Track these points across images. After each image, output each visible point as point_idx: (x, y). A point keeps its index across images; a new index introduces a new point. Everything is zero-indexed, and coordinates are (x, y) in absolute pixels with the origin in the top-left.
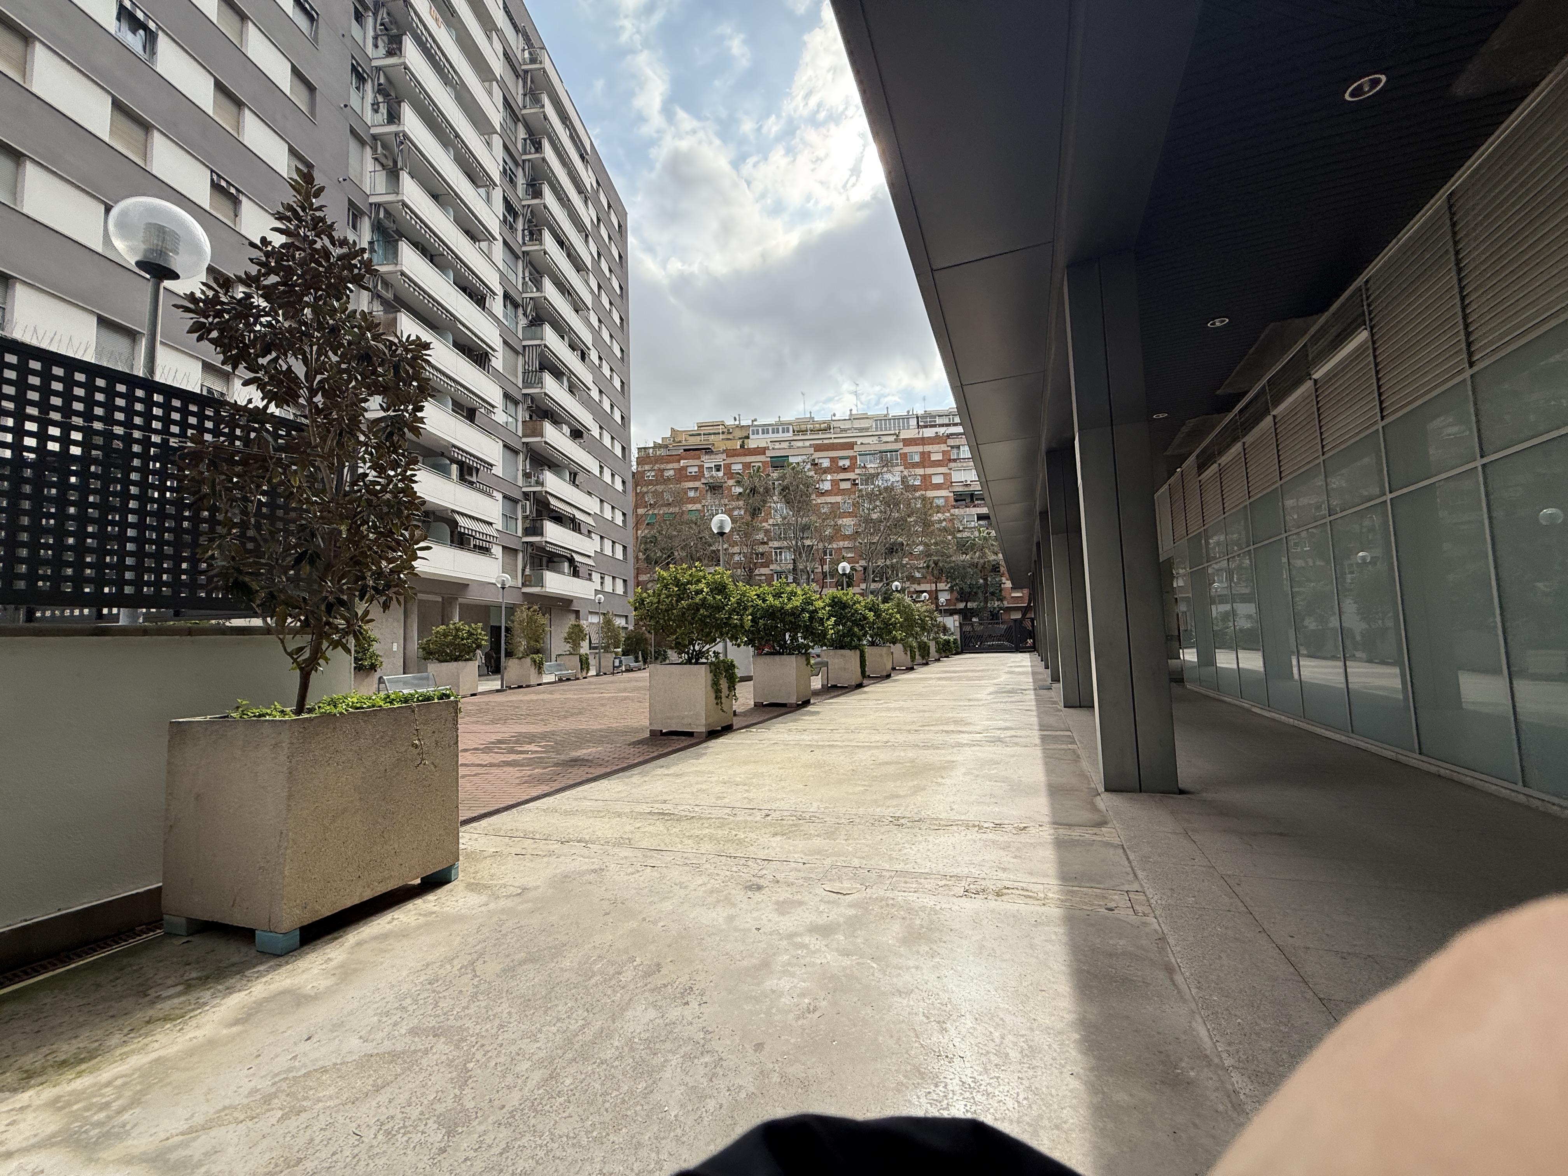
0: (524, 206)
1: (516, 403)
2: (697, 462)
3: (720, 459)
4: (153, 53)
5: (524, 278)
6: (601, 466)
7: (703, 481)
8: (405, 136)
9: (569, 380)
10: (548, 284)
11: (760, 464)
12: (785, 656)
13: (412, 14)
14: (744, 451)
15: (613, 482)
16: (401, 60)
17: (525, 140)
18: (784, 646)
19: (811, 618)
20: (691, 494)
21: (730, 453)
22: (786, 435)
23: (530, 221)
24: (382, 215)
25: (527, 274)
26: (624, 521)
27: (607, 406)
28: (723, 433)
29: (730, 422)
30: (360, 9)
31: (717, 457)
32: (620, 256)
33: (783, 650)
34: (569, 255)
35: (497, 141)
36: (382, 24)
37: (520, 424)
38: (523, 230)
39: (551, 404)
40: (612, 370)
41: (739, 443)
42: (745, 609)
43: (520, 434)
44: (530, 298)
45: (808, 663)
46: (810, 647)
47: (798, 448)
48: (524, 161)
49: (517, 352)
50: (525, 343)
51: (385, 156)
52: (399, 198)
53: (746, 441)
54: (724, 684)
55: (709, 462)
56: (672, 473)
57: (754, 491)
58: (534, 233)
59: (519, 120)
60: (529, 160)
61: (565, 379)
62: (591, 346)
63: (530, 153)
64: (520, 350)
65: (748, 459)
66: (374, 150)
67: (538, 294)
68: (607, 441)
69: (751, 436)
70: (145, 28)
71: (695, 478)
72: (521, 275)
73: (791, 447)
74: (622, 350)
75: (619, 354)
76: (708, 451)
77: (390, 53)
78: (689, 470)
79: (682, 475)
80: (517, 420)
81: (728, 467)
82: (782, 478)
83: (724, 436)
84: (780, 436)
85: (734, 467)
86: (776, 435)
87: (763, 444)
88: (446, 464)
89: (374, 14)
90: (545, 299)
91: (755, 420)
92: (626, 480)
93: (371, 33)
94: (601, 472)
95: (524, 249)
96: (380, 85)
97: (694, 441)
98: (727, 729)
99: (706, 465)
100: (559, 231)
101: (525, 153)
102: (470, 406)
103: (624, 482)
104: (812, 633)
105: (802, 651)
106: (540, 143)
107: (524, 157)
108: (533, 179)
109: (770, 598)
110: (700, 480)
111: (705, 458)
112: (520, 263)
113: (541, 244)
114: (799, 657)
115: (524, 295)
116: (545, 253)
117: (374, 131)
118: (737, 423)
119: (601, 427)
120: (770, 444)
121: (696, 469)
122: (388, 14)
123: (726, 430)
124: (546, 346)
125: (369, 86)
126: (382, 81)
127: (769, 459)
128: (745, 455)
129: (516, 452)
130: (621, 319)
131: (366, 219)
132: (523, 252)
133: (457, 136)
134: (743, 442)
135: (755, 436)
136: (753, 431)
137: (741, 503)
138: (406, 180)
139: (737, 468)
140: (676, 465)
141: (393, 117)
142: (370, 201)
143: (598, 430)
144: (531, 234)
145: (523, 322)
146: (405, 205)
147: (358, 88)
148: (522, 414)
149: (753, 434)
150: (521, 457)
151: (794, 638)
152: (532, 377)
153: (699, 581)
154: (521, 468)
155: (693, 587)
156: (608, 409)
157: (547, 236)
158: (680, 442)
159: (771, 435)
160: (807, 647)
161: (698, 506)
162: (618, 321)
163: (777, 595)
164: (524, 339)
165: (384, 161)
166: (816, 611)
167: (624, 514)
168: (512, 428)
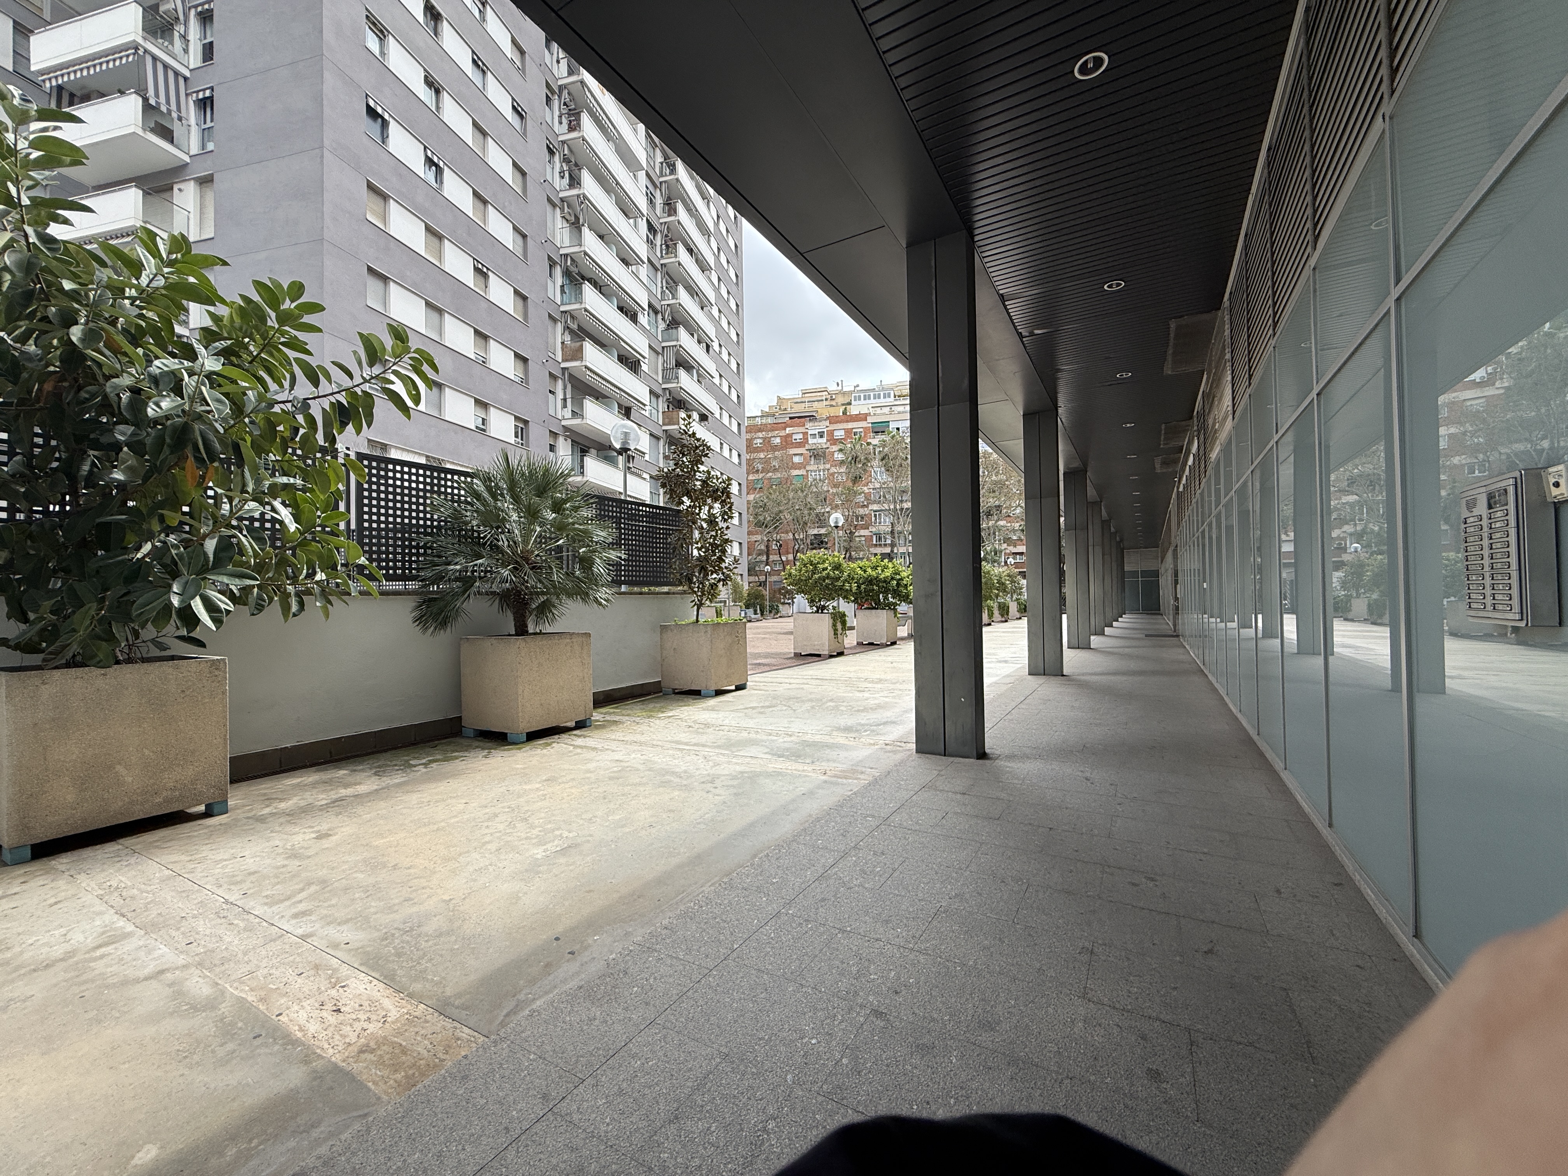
0: (661, 224)
1: (657, 396)
2: (802, 430)
3: (823, 426)
4: (442, 182)
5: (662, 288)
6: (721, 444)
7: (807, 447)
8: (585, 197)
9: (697, 372)
10: (682, 292)
11: (861, 430)
12: (879, 611)
13: (587, 92)
14: (847, 417)
15: (731, 456)
16: (581, 134)
17: (662, 163)
18: (878, 603)
19: (898, 585)
20: (796, 459)
21: (833, 420)
22: (887, 400)
23: (666, 236)
24: (569, 263)
25: (664, 284)
26: (740, 490)
27: (725, 389)
28: (826, 399)
29: (833, 387)
30: (550, 95)
31: (820, 424)
32: (736, 246)
33: (878, 606)
34: (697, 261)
35: (642, 175)
36: (565, 104)
37: (660, 414)
38: (661, 246)
39: (684, 395)
40: (729, 354)
41: (842, 409)
42: (853, 579)
43: (661, 422)
44: (668, 305)
45: (895, 616)
46: (897, 604)
47: (899, 413)
48: (661, 183)
49: (657, 353)
50: (664, 344)
51: (569, 213)
52: (582, 249)
53: (848, 407)
54: (839, 626)
55: (812, 428)
56: (778, 440)
57: (855, 459)
58: (669, 247)
59: (657, 146)
60: (665, 182)
61: (695, 371)
62: (714, 338)
63: (666, 175)
64: (660, 351)
65: (850, 425)
66: (562, 210)
67: (674, 301)
68: (726, 420)
69: (853, 402)
70: (437, 165)
71: (800, 445)
72: (659, 285)
73: (891, 413)
74: (738, 335)
75: (735, 338)
76: (812, 418)
77: (571, 129)
78: (794, 437)
79: (787, 442)
80: (658, 411)
81: (830, 433)
82: (883, 444)
83: (828, 403)
84: (882, 401)
85: (836, 433)
86: (877, 400)
87: (864, 411)
88: (614, 456)
89: (559, 96)
90: (680, 305)
91: (858, 386)
92: (741, 453)
93: (557, 113)
94: (721, 448)
95: (662, 262)
96: (564, 155)
97: (799, 409)
98: (841, 654)
99: (810, 432)
100: (689, 242)
101: (662, 175)
102: (627, 405)
103: (739, 455)
104: (899, 595)
105: (892, 607)
106: (674, 165)
107: (661, 179)
108: (669, 198)
109: (869, 570)
110: (804, 446)
111: (809, 425)
112: (659, 273)
113: (676, 256)
114: (889, 611)
115: (663, 303)
116: (680, 264)
117: (562, 195)
118: (840, 388)
119: (721, 408)
120: (871, 410)
121: (801, 436)
122: (569, 93)
123: (829, 397)
124: (680, 346)
125: (557, 158)
126: (566, 152)
127: (870, 425)
128: (847, 421)
129: (658, 438)
130: (737, 305)
131: (559, 267)
132: (662, 265)
133: (618, 183)
134: (846, 409)
135: (858, 402)
136: (855, 397)
137: (843, 470)
138: (587, 233)
139: (840, 434)
140: (783, 433)
141: (575, 182)
142: (561, 253)
143: (719, 411)
144: (668, 246)
145: (662, 326)
146: (586, 254)
147: (549, 162)
148: (662, 405)
149: (855, 400)
150: (662, 442)
151: (886, 598)
152: (669, 375)
153: (824, 561)
154: (662, 452)
155: (821, 566)
156: (726, 391)
157: (681, 249)
158: (785, 410)
159: (872, 400)
160: (895, 604)
161: (802, 472)
162: (734, 307)
163: (875, 568)
164: (663, 341)
165: (568, 217)
166: (902, 579)
167: (740, 484)
168: (655, 418)
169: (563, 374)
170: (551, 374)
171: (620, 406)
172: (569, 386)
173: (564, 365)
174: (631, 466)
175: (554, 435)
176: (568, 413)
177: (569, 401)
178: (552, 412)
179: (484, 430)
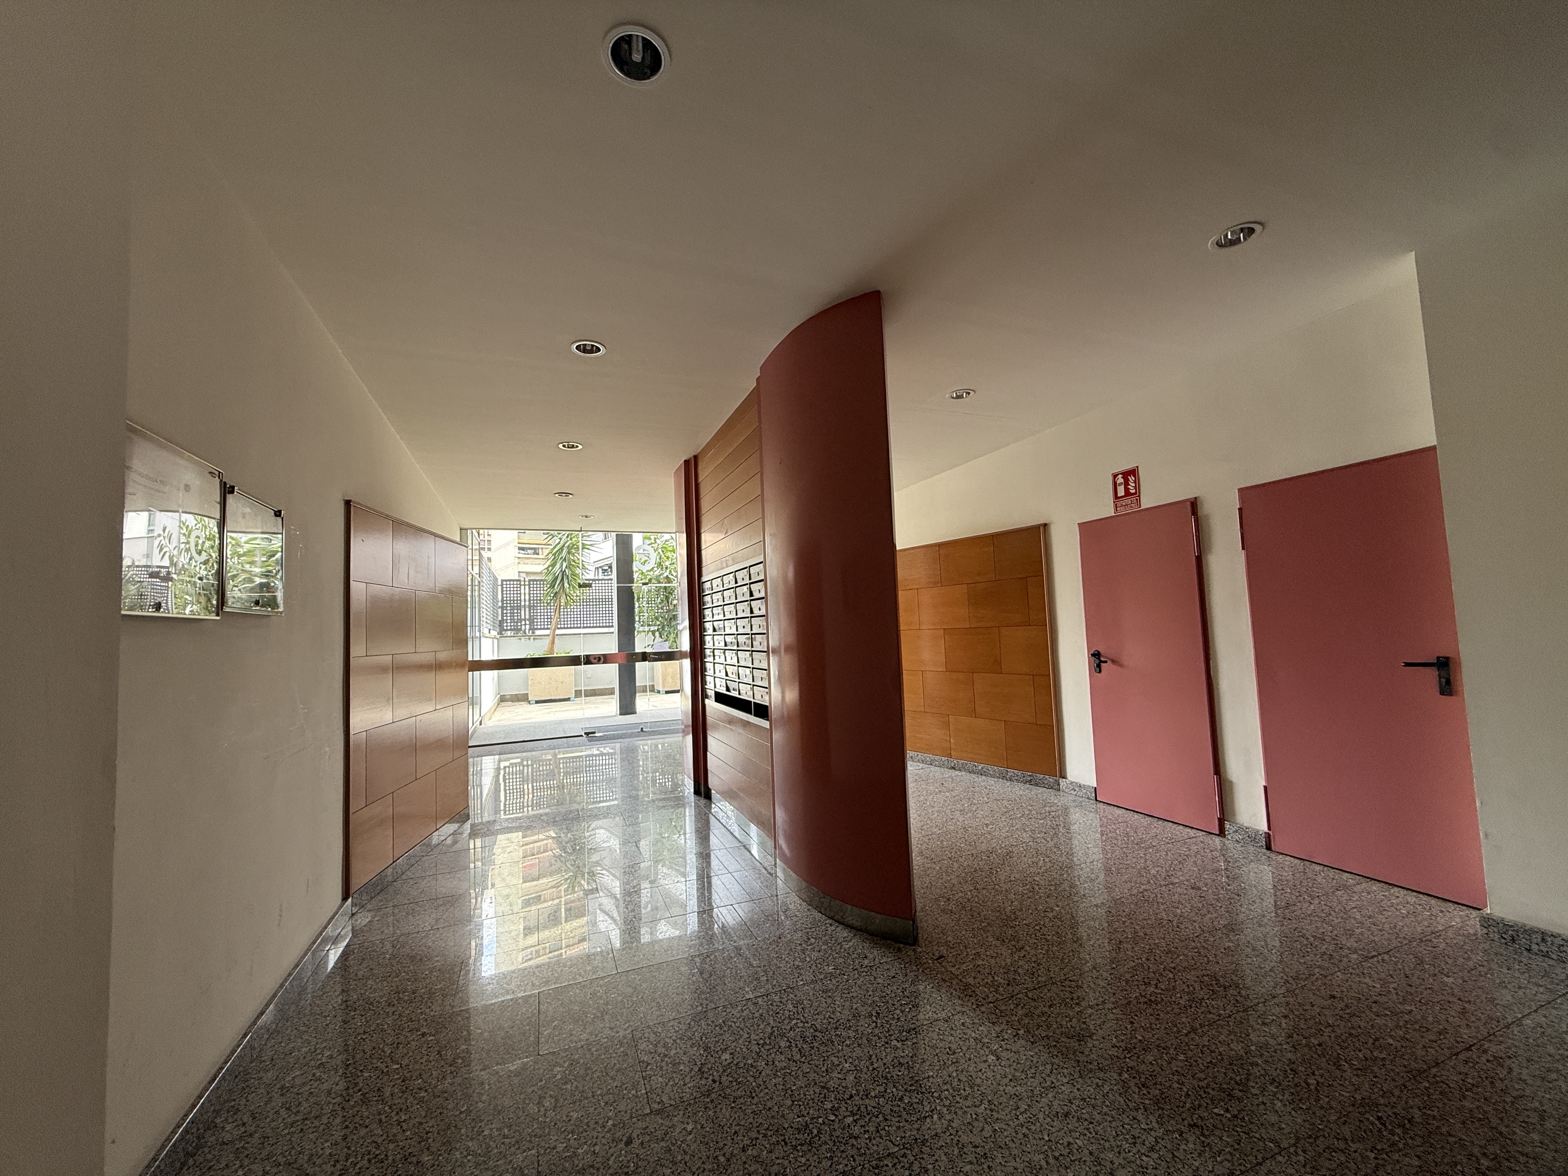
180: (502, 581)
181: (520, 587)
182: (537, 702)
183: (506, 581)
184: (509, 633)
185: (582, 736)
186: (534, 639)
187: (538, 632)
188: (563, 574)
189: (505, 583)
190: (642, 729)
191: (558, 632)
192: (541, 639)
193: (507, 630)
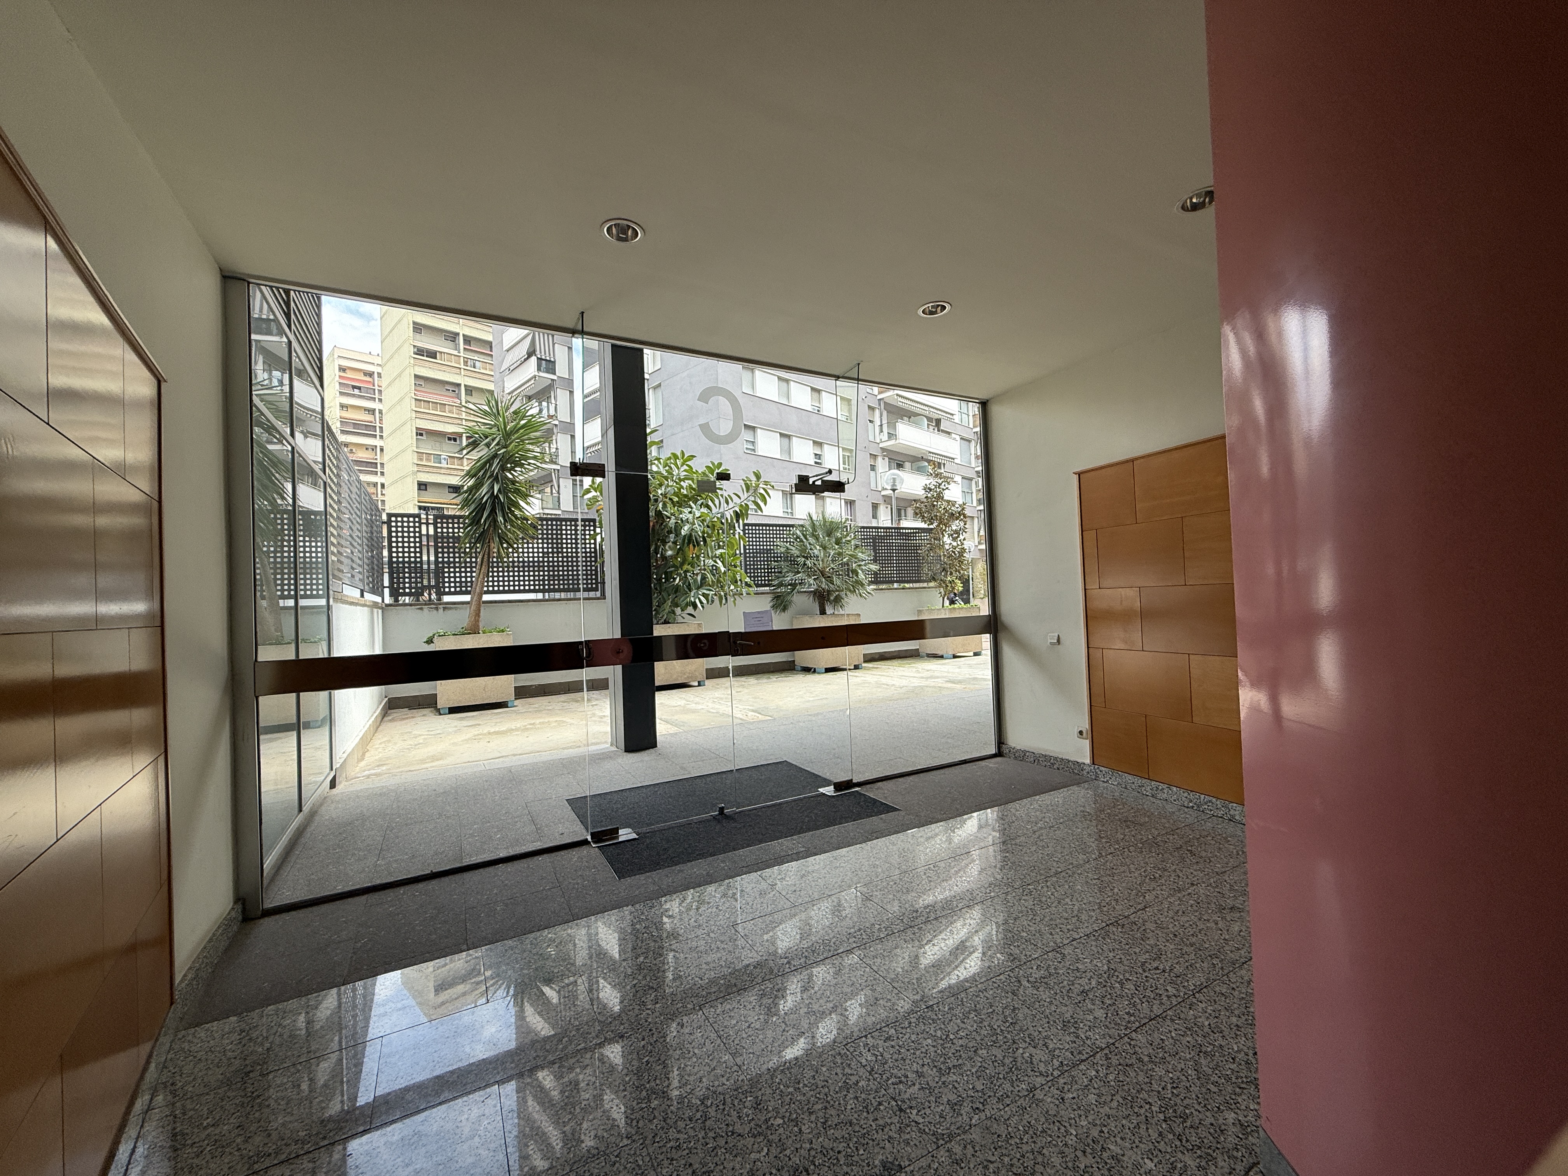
37: (971, 418)
43: (971, 426)
102: (937, 417)
150: (973, 444)
154: (973, 452)
168: (965, 423)
169: (880, 405)
170: (869, 407)
171: (929, 419)
172: (885, 413)
173: (879, 397)
174: (942, 471)
175: (874, 456)
176: (885, 437)
177: (885, 427)
178: (871, 438)
179: (820, 464)
180: (390, 515)
181: (420, 527)
182: (453, 710)
183: (396, 515)
184: (407, 599)
185: (585, 842)
186: (444, 609)
187: (447, 599)
188: (494, 502)
189: (393, 519)
190: (722, 810)
191: (486, 598)
192: (456, 609)
193: (405, 594)
